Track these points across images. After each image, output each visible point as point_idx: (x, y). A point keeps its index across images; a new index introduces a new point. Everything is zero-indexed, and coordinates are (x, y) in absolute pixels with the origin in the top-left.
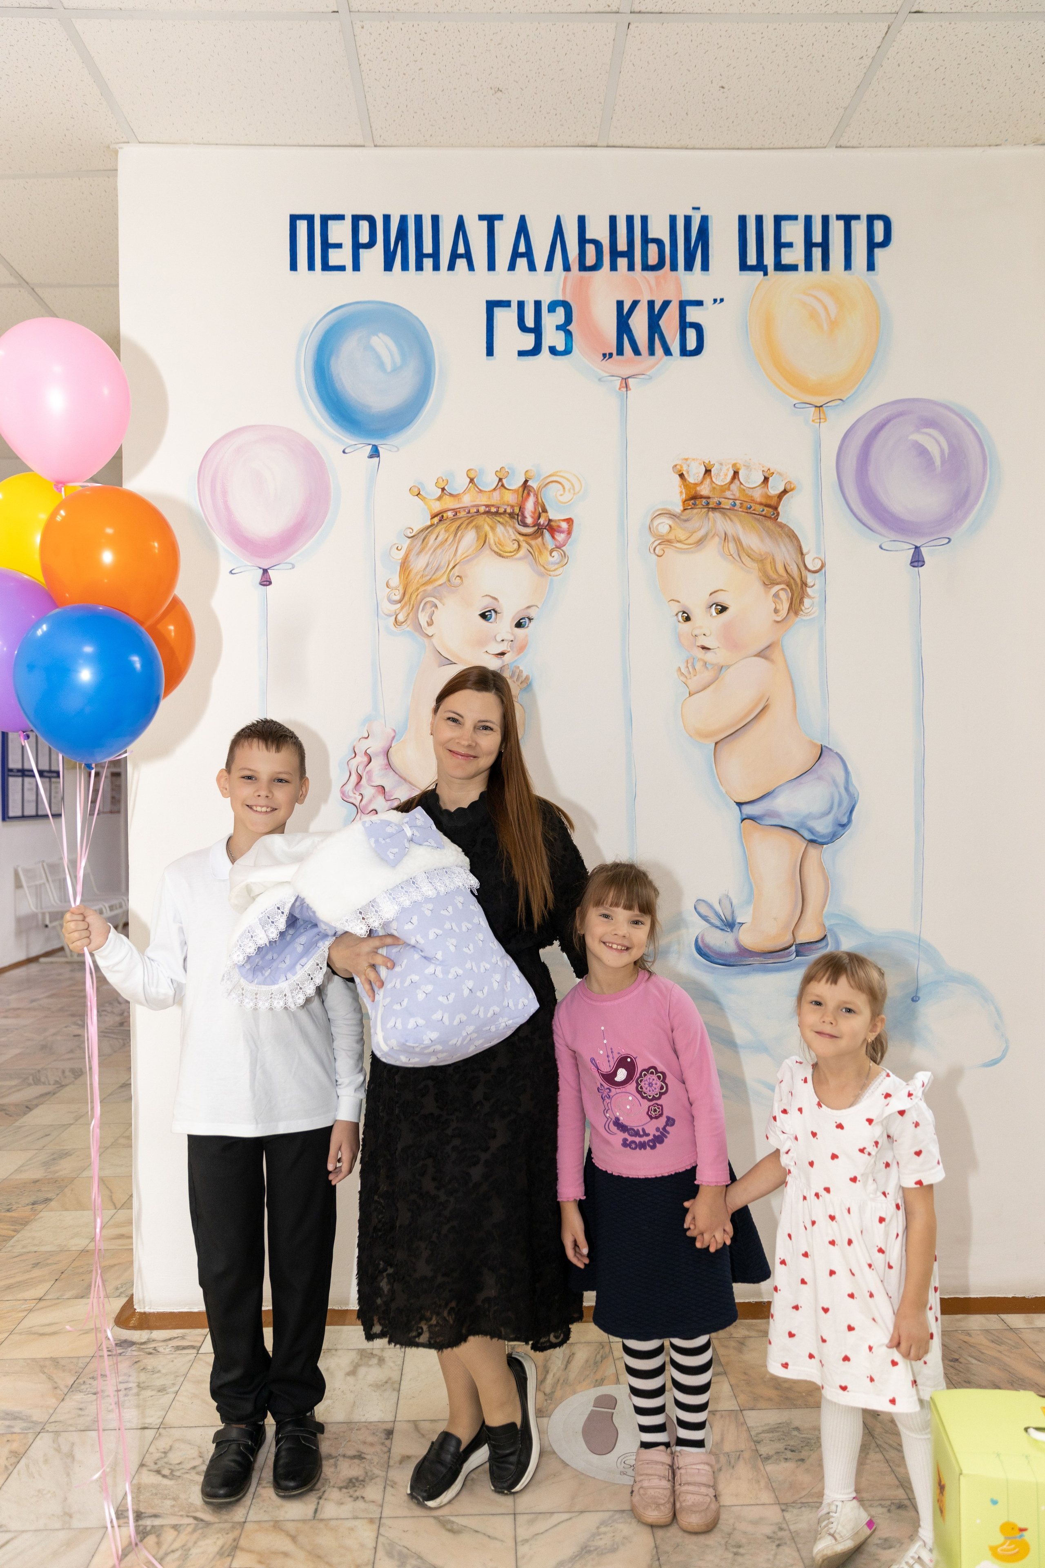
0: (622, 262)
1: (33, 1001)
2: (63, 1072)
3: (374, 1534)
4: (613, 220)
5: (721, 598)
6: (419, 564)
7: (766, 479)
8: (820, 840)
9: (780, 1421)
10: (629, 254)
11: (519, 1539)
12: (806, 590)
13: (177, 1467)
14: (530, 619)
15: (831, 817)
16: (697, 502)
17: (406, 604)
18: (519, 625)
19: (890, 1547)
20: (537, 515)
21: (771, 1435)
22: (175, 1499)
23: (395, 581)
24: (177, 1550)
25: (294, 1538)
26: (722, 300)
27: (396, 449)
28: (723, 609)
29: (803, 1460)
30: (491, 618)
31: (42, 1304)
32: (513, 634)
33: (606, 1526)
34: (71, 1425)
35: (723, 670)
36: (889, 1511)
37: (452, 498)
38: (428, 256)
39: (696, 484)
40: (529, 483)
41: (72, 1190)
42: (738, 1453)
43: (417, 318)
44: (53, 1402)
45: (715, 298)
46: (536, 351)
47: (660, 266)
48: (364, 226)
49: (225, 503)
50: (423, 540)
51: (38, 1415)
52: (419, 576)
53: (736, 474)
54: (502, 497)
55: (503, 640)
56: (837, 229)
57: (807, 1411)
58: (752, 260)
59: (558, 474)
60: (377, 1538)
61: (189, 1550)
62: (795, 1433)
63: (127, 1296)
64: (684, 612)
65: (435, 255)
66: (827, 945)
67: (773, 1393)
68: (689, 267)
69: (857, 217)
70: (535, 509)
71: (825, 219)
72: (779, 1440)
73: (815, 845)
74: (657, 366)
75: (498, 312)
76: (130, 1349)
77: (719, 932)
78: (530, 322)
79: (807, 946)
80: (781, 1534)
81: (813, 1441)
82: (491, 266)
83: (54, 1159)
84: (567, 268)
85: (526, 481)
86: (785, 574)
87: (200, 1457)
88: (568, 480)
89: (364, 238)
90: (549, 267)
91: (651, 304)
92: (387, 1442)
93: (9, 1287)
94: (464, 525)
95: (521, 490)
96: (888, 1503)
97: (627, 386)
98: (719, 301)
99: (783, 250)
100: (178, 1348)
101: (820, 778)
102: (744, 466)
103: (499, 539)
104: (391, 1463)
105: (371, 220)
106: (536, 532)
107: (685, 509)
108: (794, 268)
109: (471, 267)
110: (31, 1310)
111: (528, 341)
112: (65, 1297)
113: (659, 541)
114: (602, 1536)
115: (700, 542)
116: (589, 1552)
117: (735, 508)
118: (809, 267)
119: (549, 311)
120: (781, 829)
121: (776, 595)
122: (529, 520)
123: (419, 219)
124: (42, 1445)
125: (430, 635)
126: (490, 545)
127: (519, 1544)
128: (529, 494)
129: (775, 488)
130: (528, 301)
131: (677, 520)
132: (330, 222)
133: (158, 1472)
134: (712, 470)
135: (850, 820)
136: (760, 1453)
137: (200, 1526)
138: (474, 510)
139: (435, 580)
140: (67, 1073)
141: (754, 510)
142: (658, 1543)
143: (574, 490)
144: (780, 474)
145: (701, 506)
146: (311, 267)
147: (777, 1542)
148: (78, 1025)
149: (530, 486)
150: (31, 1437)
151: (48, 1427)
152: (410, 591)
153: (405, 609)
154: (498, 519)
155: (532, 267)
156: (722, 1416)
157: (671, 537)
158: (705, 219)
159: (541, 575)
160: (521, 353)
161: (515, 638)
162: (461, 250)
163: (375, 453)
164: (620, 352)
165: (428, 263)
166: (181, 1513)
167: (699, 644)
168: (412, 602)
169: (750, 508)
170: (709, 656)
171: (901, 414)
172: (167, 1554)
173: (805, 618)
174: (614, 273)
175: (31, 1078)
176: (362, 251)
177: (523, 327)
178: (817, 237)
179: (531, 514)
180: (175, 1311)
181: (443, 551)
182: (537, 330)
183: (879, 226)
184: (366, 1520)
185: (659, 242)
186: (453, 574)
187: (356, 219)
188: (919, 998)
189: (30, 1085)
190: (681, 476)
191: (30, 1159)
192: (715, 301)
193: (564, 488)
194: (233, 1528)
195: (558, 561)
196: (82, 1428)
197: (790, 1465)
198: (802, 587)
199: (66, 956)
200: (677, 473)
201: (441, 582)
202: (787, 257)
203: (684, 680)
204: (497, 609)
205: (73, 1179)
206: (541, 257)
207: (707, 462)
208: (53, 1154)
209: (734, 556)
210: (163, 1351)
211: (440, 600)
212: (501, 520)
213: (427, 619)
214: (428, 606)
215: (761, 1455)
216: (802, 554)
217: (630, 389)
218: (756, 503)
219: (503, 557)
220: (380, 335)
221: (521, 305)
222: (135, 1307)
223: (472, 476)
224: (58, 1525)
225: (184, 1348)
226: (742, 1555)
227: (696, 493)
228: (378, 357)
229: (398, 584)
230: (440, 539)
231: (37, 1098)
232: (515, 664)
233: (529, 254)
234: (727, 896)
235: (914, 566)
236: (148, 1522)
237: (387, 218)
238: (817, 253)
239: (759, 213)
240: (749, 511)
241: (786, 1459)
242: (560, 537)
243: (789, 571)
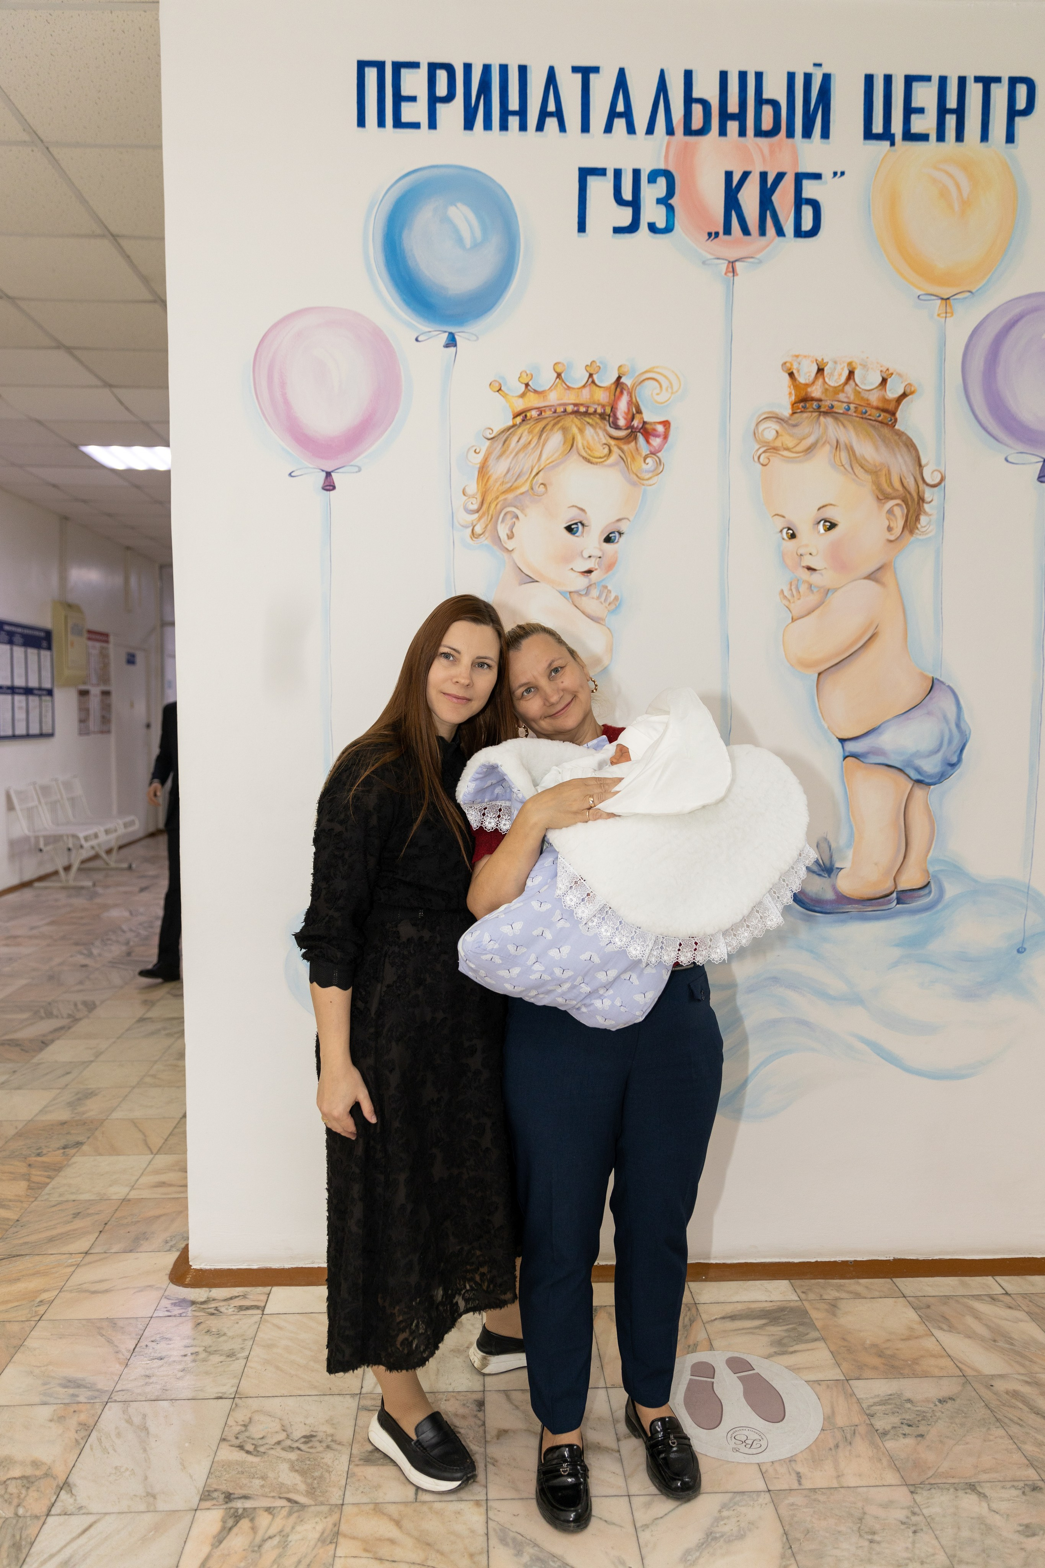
0: (733, 126)
1: (32, 928)
2: (76, 1005)
3: (483, 1518)
4: (724, 75)
5: (831, 514)
6: (499, 469)
7: (884, 381)
8: (927, 780)
9: (890, 1392)
10: (740, 117)
11: (638, 1525)
12: (923, 506)
13: (261, 1442)
14: (620, 534)
15: (940, 755)
16: (808, 405)
17: (484, 514)
18: (608, 540)
19: (1034, 1535)
20: (630, 416)
21: (883, 1408)
22: (263, 1478)
23: (473, 488)
24: (275, 1536)
25: (398, 1523)
26: (843, 173)
27: (475, 338)
28: (832, 526)
29: (922, 1436)
30: (577, 531)
31: (89, 1258)
32: (601, 550)
33: (728, 1509)
34: (140, 1394)
35: (830, 594)
36: (1024, 1493)
37: (537, 395)
38: (514, 113)
39: (807, 385)
40: (623, 380)
41: (103, 1133)
42: (853, 1428)
43: (501, 188)
44: (117, 1368)
45: (835, 170)
46: (633, 227)
47: (774, 132)
48: (442, 76)
49: (284, 395)
50: (504, 442)
51: (103, 1383)
52: (499, 483)
53: (851, 373)
54: (592, 395)
55: (590, 557)
56: (975, 92)
57: (916, 1380)
58: (878, 127)
59: (656, 370)
60: (487, 1522)
61: (288, 1536)
62: (909, 1405)
63: (178, 1250)
64: (789, 529)
65: (522, 113)
66: (930, 892)
67: (876, 1361)
68: (807, 133)
69: (998, 80)
70: (629, 410)
71: (962, 81)
72: (893, 1413)
73: (922, 785)
74: (768, 249)
75: (593, 182)
76: (190, 1309)
77: (816, 877)
78: (627, 195)
79: (909, 893)
80: (914, 1519)
81: (929, 1415)
82: (585, 127)
83: (79, 1099)
84: (670, 131)
85: (619, 378)
86: (900, 488)
87: (284, 1430)
88: (665, 377)
89: (442, 90)
90: (650, 130)
91: (764, 176)
92: (480, 1414)
93: (51, 1240)
94: (549, 427)
95: (613, 387)
96: (1021, 1484)
97: (734, 271)
98: (839, 174)
99: (914, 117)
100: (241, 1308)
101: (929, 713)
102: (861, 365)
103: (588, 443)
104: (488, 1438)
105: (449, 69)
106: (629, 436)
107: (794, 413)
108: (924, 137)
109: (562, 128)
110: (78, 1265)
111: (625, 216)
112: (113, 1251)
113: (764, 449)
114: (725, 1521)
115: (810, 450)
116: (715, 1539)
117: (849, 413)
118: (941, 137)
119: (649, 182)
120: (886, 768)
121: (890, 512)
122: (622, 422)
123: (504, 69)
124: (112, 1416)
125: (510, 549)
126: (577, 449)
127: (639, 1530)
128: (622, 393)
129: (894, 390)
130: (626, 170)
131: (784, 425)
132: (404, 72)
133: (241, 1447)
134: (826, 369)
135: (960, 760)
136: (877, 1427)
137: (296, 1508)
138: (561, 409)
139: (517, 488)
140: (80, 1006)
141: (870, 415)
142: (786, 1529)
143: (672, 388)
144: (900, 375)
145: (812, 410)
146: (381, 123)
147: (913, 1528)
148: (82, 954)
149: (623, 383)
150: (99, 1408)
151: (117, 1397)
152: (489, 499)
153: (483, 520)
154: (588, 420)
155: (631, 129)
156: (828, 1386)
157: (778, 444)
158: (827, 79)
159: (634, 484)
160: (617, 230)
161: (603, 554)
162: (551, 107)
163: (452, 342)
164: (727, 230)
165: (514, 122)
166: (272, 1494)
167: (805, 564)
168: (491, 512)
169: (866, 412)
170: (814, 578)
171: (1036, 309)
172: (264, 1541)
173: (921, 537)
174: (723, 138)
175: (42, 1011)
176: (439, 106)
177: (619, 200)
178: (952, 102)
179: (623, 415)
180: (234, 1267)
181: (526, 454)
182: (635, 204)
183: (1022, 91)
184: (472, 1502)
185: (775, 104)
186: (537, 482)
187: (433, 67)
188: (1025, 949)
189: (42, 1018)
190: (791, 375)
191: (54, 1099)
192: (835, 174)
193: (661, 386)
194: (331, 1511)
195: (653, 468)
196: (153, 1398)
197: (909, 1441)
198: (918, 503)
199: (61, 881)
200: (786, 372)
201: (523, 489)
202: (918, 125)
203: (787, 603)
204: (583, 522)
205: (102, 1122)
206: (641, 118)
207: (820, 359)
208: (77, 1094)
209: (846, 466)
210: (226, 1311)
211: (522, 510)
212: (590, 421)
213: (507, 531)
214: (509, 516)
215: (877, 1430)
216: (920, 466)
217: (737, 275)
218: (873, 407)
219: (591, 463)
220: (459, 205)
221: (618, 173)
222: (190, 1263)
223: (559, 370)
224: (142, 1507)
225: (248, 1308)
226: (879, 1543)
227: (806, 394)
228: (456, 231)
229: (475, 491)
230: (522, 441)
231: (51, 1032)
232: (603, 583)
233: (628, 114)
234: (826, 839)
235: (1041, 482)
236: (239, 1504)
237: (468, 67)
238: (951, 121)
239: (888, 72)
240: (864, 416)
241: (905, 1435)
242: (656, 442)
243: (905, 484)
